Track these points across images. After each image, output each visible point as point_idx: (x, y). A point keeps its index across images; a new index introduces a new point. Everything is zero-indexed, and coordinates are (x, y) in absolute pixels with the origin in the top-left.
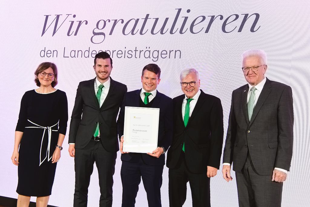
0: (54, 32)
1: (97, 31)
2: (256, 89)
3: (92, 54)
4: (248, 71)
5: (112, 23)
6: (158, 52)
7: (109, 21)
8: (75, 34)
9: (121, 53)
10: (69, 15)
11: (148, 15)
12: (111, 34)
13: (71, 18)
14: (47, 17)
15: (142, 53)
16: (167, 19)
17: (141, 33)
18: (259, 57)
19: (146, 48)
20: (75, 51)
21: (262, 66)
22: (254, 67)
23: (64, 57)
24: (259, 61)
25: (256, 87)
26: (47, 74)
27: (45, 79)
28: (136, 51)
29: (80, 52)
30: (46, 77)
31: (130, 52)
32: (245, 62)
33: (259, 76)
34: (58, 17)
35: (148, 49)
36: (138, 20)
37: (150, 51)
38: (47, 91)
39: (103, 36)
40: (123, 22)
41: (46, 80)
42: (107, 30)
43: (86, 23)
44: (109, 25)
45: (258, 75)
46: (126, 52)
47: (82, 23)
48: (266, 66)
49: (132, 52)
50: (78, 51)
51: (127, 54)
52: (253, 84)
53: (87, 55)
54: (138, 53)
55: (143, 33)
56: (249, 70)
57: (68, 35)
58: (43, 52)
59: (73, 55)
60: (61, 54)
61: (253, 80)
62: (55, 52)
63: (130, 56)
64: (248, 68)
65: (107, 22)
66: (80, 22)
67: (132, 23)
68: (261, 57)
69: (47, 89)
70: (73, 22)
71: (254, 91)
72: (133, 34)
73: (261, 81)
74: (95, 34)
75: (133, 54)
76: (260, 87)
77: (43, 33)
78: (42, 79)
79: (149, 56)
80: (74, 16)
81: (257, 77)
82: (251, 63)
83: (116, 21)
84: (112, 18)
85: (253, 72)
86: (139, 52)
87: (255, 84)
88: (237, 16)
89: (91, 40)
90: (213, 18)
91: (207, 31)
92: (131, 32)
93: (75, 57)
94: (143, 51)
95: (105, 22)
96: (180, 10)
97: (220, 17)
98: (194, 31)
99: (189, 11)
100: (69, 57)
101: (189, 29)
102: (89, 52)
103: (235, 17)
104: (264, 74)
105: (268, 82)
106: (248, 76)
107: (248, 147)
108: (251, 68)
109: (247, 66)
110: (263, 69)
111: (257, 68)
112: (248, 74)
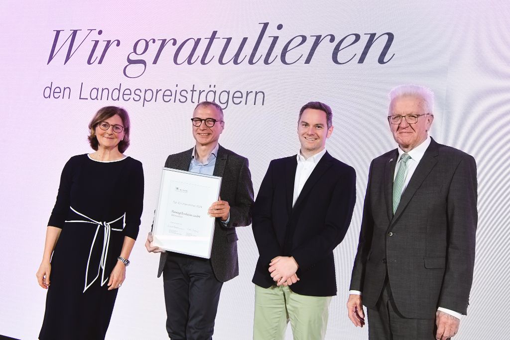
0: (68, 58)
1: (133, 57)
2: (411, 158)
3: (124, 94)
4: (399, 122)
5: (159, 43)
6: (228, 93)
7: (154, 41)
8: (100, 62)
9: (170, 94)
10: (91, 30)
11: (215, 33)
12: (155, 62)
13: (95, 36)
14: (58, 32)
15: (203, 95)
16: (245, 40)
17: (203, 62)
19: (210, 87)
20: (98, 90)
21: (426, 115)
22: (411, 116)
23: (80, 99)
24: (420, 106)
25: (410, 153)
26: (111, 127)
28: (193, 91)
29: (106, 92)
30: (109, 131)
31: (184, 93)
32: (394, 106)
33: (418, 133)
34: (75, 32)
35: (212, 88)
36: (199, 40)
37: (215, 93)
38: (109, 157)
39: (142, 65)
40: (174, 43)
41: (110, 136)
42: (149, 57)
43: (118, 45)
44: (154, 48)
45: (417, 131)
46: (178, 93)
47: (111, 43)
48: (432, 116)
49: (187, 93)
50: (103, 90)
51: (178, 96)
52: (405, 147)
53: (115, 96)
54: (196, 94)
55: (206, 62)
56: (402, 120)
57: (89, 63)
58: (48, 89)
59: (94, 95)
60: (75, 93)
62: (67, 91)
63: (183, 99)
65: (151, 43)
66: (109, 42)
67: (191, 44)
68: (424, 99)
69: (110, 154)
70: (97, 42)
71: (407, 160)
72: (189, 63)
74: (131, 62)
75: (189, 96)
76: (417, 154)
77: (51, 58)
80: (100, 32)
81: (415, 134)
82: (405, 107)
83: (164, 41)
84: (159, 37)
85: (409, 125)
86: (198, 92)
87: (410, 148)
88: (358, 37)
89: (123, 72)
90: (318, 39)
91: (308, 61)
92: (187, 61)
93: (97, 99)
94: (204, 91)
95: (147, 43)
96: (266, 25)
97: (329, 37)
98: (287, 61)
99: (280, 27)
100: (87, 99)
101: (279, 57)
102: (119, 91)
103: (353, 38)
104: (426, 131)
105: (434, 145)
106: (398, 132)
107: (386, 263)
108: (405, 117)
109: (397, 114)
110: (425, 120)
111: (415, 117)
112: (399, 127)
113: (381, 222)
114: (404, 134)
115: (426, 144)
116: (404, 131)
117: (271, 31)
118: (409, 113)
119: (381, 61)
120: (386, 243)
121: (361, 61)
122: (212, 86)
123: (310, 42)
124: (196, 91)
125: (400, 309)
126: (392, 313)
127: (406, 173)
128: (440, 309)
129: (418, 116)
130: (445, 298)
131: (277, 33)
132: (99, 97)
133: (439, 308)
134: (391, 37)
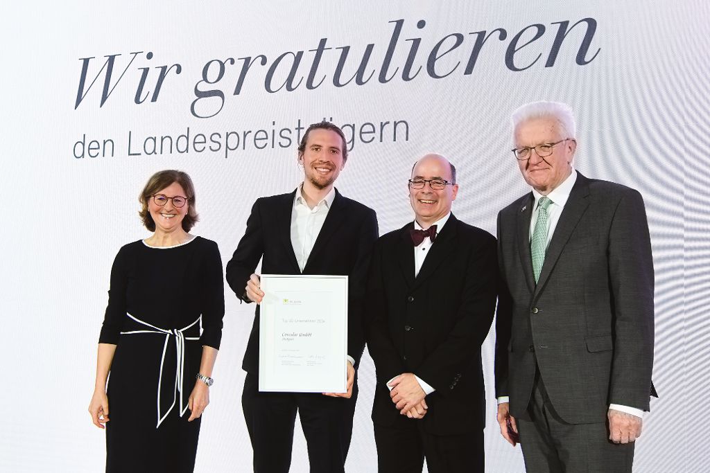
0: (105, 98)
1: (204, 87)
2: (552, 202)
3: (194, 143)
4: (527, 157)
5: (240, 65)
6: (353, 128)
7: (232, 62)
8: (154, 99)
9: (265, 137)
10: (136, 53)
11: (323, 42)
12: (237, 92)
13: (142, 61)
14: (86, 61)
16: (370, 48)
17: (309, 86)
18: (554, 120)
20: (155, 140)
21: (564, 142)
22: (542, 146)
23: (129, 154)
24: (554, 131)
25: (551, 196)
26: (169, 200)
28: (299, 129)
29: (167, 141)
30: (167, 206)
31: (285, 133)
32: (519, 135)
33: (557, 168)
34: (111, 59)
36: (300, 54)
39: (218, 99)
40: (264, 62)
42: (228, 85)
43: (179, 71)
44: (233, 72)
45: (554, 165)
46: (277, 134)
47: (167, 70)
48: (574, 141)
49: (291, 133)
50: (162, 140)
51: (278, 139)
52: (543, 188)
53: (182, 147)
55: (314, 85)
56: (531, 154)
57: (137, 101)
58: (80, 145)
59: (150, 149)
60: (121, 148)
61: (542, 177)
62: (109, 144)
63: (285, 142)
64: (527, 149)
65: (228, 65)
66: (164, 69)
67: (288, 62)
68: (559, 120)
70: (146, 71)
71: (547, 206)
72: (289, 88)
73: (563, 181)
74: (200, 94)
75: (294, 136)
76: (560, 196)
77: (79, 100)
78: (158, 211)
80: (150, 56)
81: (553, 170)
83: (248, 60)
84: (239, 54)
85: (541, 159)
87: (549, 189)
88: (541, 29)
89: (190, 111)
90: (481, 37)
91: (469, 70)
92: (285, 86)
93: (156, 154)
95: (222, 65)
96: (400, 23)
97: (498, 33)
98: (437, 71)
99: (421, 24)
100: (140, 154)
101: (425, 67)
102: (187, 138)
103: (535, 31)
104: (568, 163)
105: (582, 182)
106: (528, 170)
107: (534, 351)
108: (534, 148)
109: (524, 145)
110: (565, 148)
111: (549, 147)
112: (528, 164)
113: (520, 296)
114: (536, 172)
115: (570, 181)
117: (409, 32)
118: (540, 142)
119: (581, 60)
120: (530, 324)
121: (550, 62)
123: (469, 42)
127: (547, 223)
128: (612, 406)
129: (552, 144)
130: (618, 391)
131: (417, 33)
132: (158, 150)
134: (592, 24)
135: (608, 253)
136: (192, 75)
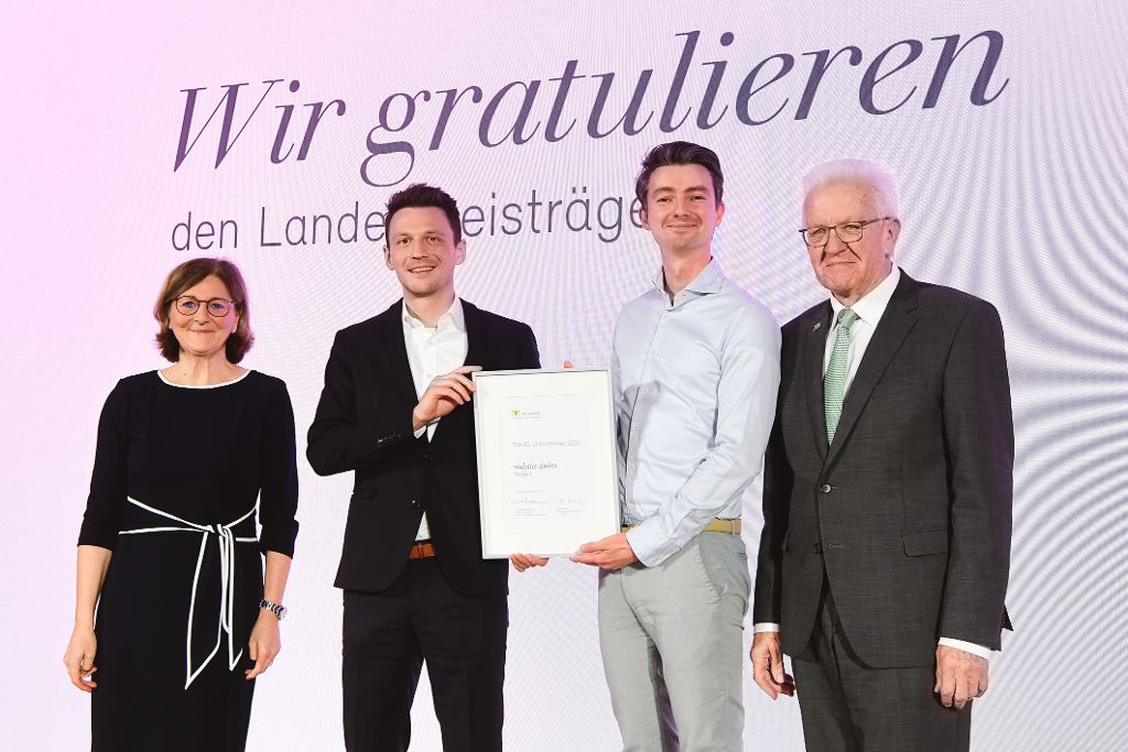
0: (222, 153)
1: (381, 137)
2: (859, 318)
3: (367, 226)
4: (823, 242)
5: (438, 101)
6: (620, 203)
7: (427, 97)
8: (302, 156)
9: (480, 217)
10: (273, 82)
11: (572, 65)
12: (435, 145)
13: (282, 95)
14: (192, 94)
15: (559, 211)
16: (646, 75)
17: (550, 136)
18: (866, 187)
19: (574, 190)
20: (303, 221)
21: (881, 222)
22: (847, 226)
23: (263, 244)
24: (866, 202)
25: (857, 308)
26: (203, 305)
27: (195, 326)
28: (533, 204)
29: (323, 223)
30: (200, 314)
31: (512, 212)
32: (812, 207)
33: (868, 261)
34: (233, 91)
35: (580, 195)
36: (535, 85)
37: (587, 204)
38: (210, 375)
39: (405, 156)
40: (477, 97)
41: (202, 328)
42: (419, 133)
43: (341, 110)
44: (428, 113)
45: (863, 257)
46: (498, 213)
47: (322, 110)
48: (896, 221)
49: (520, 211)
50: (315, 221)
51: (500, 221)
53: (347, 233)
54: (542, 211)
55: (557, 135)
57: (275, 159)
58: (182, 231)
59: (295, 235)
60: (249, 234)
62: (229, 228)
63: (512, 226)
64: (822, 229)
65: (420, 101)
66: (318, 107)
67: (516, 98)
68: (874, 187)
69: (209, 367)
70: (289, 110)
71: (851, 323)
72: (518, 140)
74: (376, 149)
75: (525, 216)
76: (871, 308)
77: (181, 157)
78: (185, 326)
79: (586, 224)
80: (295, 86)
81: (861, 265)
82: (835, 209)
83: (451, 94)
84: (438, 85)
85: (844, 246)
86: (545, 206)
87: (854, 295)
88: (916, 48)
89: (360, 175)
90: (822, 59)
91: (802, 113)
92: (511, 135)
93: (305, 243)
94: (560, 202)
95: (411, 102)
96: (693, 38)
97: (849, 53)
98: (753, 114)
99: (727, 39)
100: (280, 244)
101: (733, 107)
102: (356, 219)
103: (906, 50)
104: (887, 256)
105: (907, 287)
106: (824, 264)
107: (822, 552)
108: (834, 228)
109: (818, 223)
110: (881, 233)
111: (857, 228)
112: (824, 254)
113: (803, 465)
114: (837, 267)
115: (890, 284)
116: (835, 259)
117: (708, 50)
118: (843, 219)
119: (978, 97)
120: (817, 509)
121: (930, 101)
122: (580, 190)
123: (803, 68)
124: (540, 204)
125: (859, 650)
126: (845, 662)
127: (850, 352)
128: (944, 641)
129: (863, 223)
130: (952, 617)
131: (721, 53)
132: (308, 238)
133: (941, 638)
134: (996, 40)
135: (941, 402)
136: (363, 118)
